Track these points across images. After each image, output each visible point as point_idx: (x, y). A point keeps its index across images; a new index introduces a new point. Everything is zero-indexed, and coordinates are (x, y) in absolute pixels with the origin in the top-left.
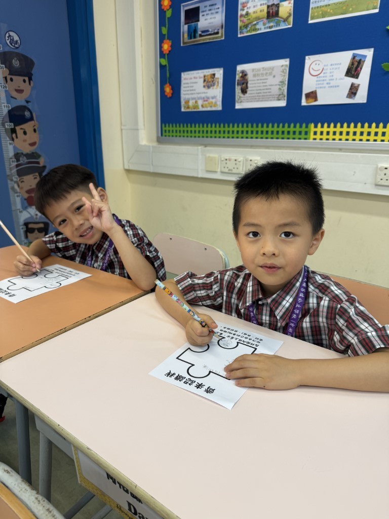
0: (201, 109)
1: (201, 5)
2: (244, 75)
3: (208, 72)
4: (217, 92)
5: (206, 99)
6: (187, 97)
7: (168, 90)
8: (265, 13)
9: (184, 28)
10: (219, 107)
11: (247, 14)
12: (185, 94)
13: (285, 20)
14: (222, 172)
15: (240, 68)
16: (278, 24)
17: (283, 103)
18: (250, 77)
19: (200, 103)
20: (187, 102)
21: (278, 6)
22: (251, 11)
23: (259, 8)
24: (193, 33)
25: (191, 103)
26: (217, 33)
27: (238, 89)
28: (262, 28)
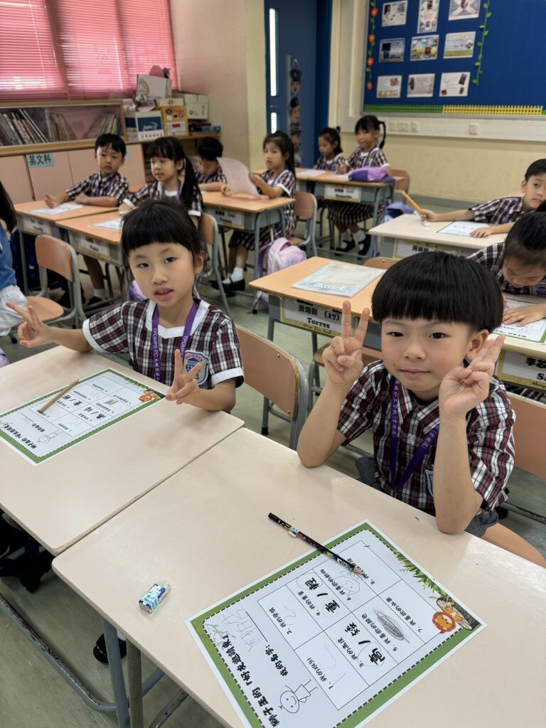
0: (388, 97)
1: (392, 43)
2: (413, 80)
3: (394, 77)
4: (398, 88)
5: (391, 92)
6: (382, 90)
7: (370, 85)
8: (424, 51)
9: (382, 53)
10: (398, 96)
11: (416, 50)
12: (379, 89)
13: (434, 55)
14: (399, 131)
15: (411, 76)
16: (430, 57)
17: (431, 95)
18: (416, 81)
19: (388, 93)
20: (381, 92)
21: (430, 48)
22: (418, 49)
23: (421, 48)
24: (386, 56)
25: (383, 93)
26: (399, 57)
27: (409, 87)
28: (423, 58)
